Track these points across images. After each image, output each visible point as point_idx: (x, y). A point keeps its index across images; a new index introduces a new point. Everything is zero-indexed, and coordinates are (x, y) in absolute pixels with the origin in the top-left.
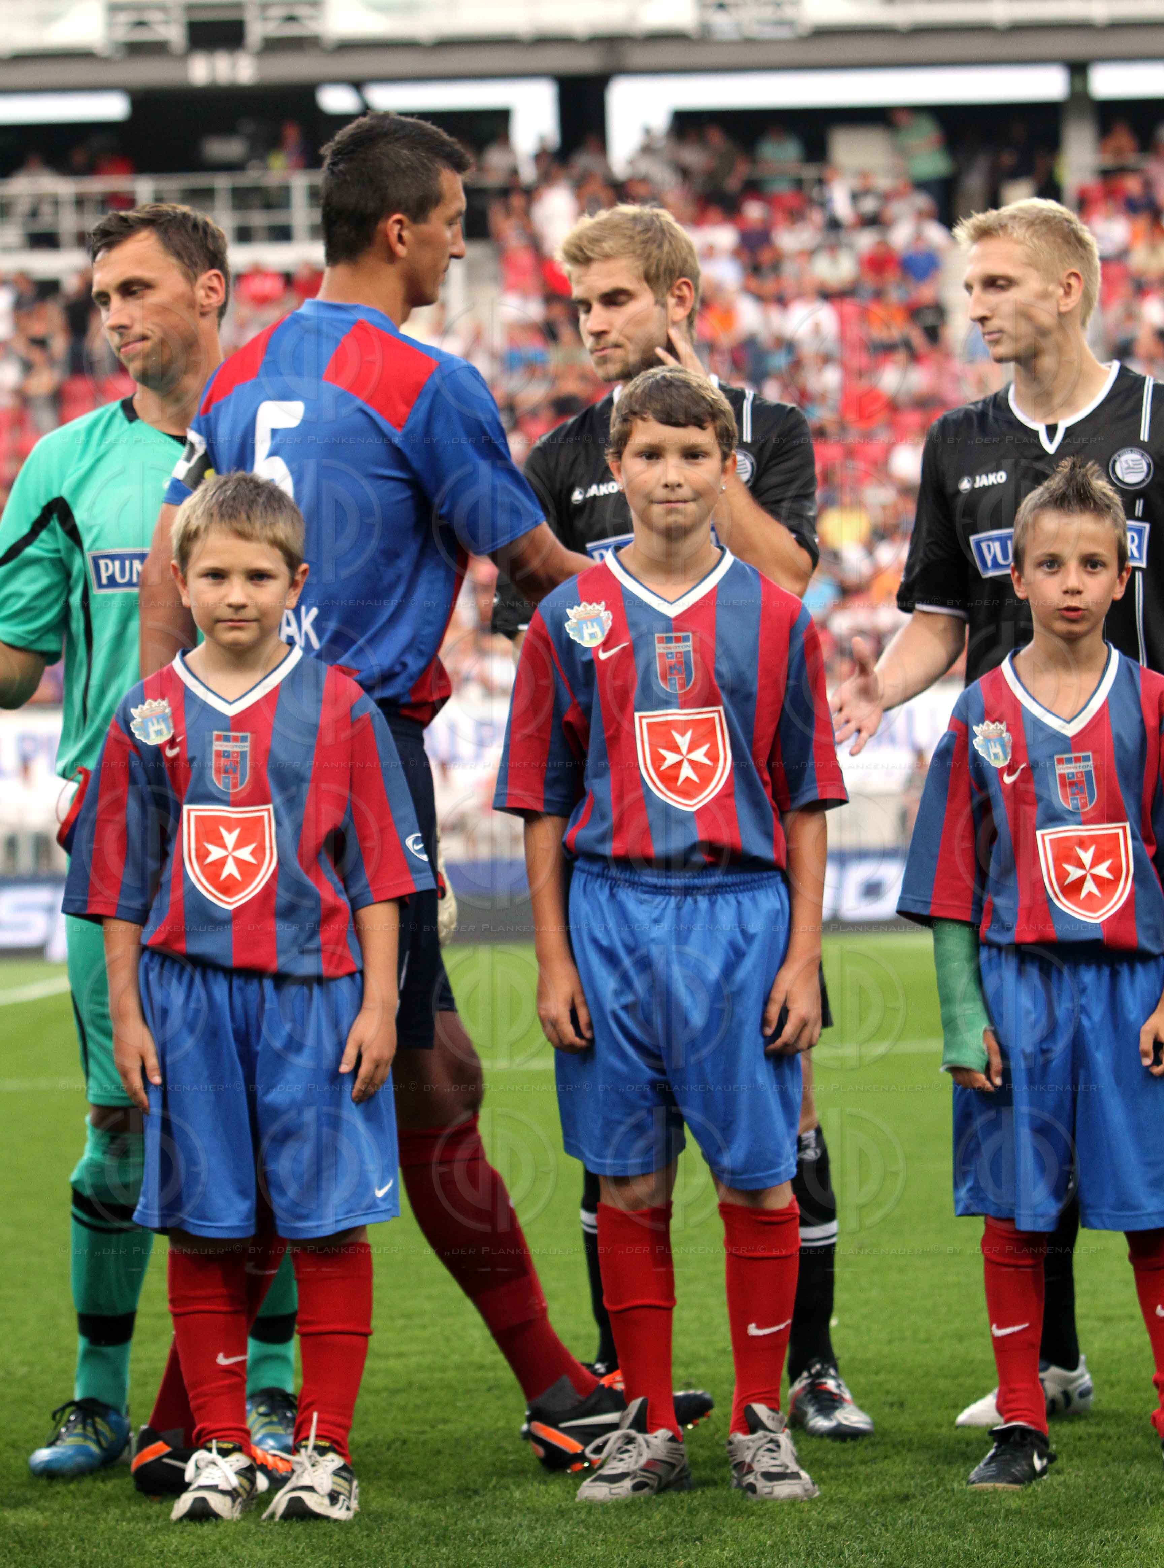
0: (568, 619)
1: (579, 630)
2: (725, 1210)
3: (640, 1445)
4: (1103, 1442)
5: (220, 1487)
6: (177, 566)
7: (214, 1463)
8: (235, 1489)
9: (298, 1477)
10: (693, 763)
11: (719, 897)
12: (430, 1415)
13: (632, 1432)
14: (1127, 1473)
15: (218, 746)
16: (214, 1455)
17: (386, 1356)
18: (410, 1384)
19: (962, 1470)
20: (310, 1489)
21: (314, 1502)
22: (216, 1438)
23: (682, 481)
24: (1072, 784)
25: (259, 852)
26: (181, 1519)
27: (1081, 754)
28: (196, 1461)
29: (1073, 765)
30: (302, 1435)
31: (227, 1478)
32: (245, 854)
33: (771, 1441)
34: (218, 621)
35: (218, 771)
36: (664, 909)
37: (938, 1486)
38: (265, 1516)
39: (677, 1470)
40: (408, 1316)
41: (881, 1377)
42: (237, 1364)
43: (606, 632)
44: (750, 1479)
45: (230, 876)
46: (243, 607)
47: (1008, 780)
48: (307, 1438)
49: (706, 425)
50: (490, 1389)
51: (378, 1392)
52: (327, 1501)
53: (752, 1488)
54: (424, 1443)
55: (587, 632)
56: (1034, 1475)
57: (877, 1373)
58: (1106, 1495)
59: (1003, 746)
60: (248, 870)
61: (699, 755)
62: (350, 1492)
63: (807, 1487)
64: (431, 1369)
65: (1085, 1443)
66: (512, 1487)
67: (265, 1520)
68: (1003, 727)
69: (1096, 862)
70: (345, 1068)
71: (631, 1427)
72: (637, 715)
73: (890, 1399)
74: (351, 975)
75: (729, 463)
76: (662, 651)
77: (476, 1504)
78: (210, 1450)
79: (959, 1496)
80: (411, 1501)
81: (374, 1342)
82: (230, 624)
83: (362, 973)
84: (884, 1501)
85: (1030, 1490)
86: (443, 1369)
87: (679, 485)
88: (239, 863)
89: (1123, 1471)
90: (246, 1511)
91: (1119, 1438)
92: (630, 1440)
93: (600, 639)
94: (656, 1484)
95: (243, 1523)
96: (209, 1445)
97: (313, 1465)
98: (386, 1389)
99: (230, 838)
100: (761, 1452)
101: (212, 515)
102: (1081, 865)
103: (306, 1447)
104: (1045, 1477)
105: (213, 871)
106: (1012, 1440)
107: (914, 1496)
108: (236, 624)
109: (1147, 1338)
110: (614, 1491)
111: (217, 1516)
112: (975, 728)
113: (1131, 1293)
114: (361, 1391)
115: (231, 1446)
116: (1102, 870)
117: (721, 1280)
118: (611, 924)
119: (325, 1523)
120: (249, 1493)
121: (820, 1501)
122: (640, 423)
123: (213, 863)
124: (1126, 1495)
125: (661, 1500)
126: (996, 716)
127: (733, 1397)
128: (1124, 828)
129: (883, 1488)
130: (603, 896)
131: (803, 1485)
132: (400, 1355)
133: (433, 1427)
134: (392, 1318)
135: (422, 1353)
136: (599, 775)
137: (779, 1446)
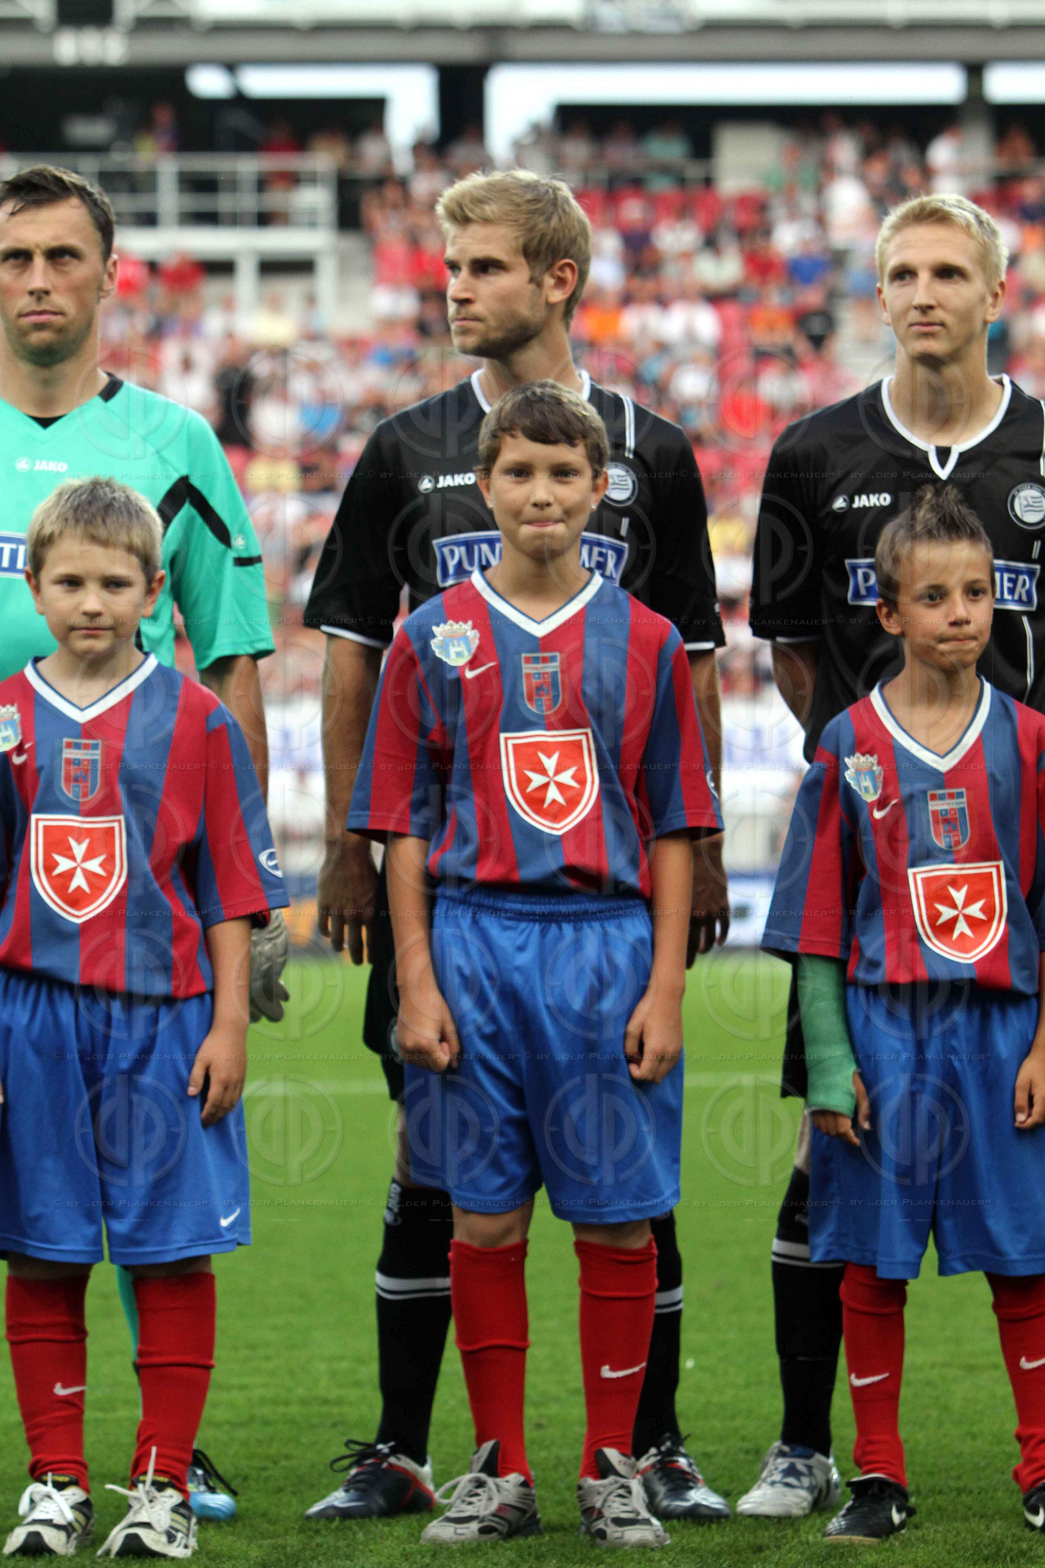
0: (434, 636)
1: (444, 647)
2: (581, 1248)
3: (490, 1489)
4: (964, 1497)
5: (55, 1522)
6: (31, 572)
7: (49, 1497)
8: (70, 1524)
9: (136, 1513)
10: (560, 786)
11: (585, 925)
12: (272, 1451)
13: (483, 1476)
14: (988, 1528)
15: (68, 754)
16: (49, 1489)
17: (229, 1388)
18: (252, 1419)
19: (818, 1521)
20: (147, 1525)
21: (150, 1539)
22: (52, 1471)
23: (551, 500)
24: (946, 821)
25: (108, 864)
26: (13, 1554)
27: (955, 791)
28: (32, 1494)
29: (947, 801)
30: (141, 1469)
31: (61, 1512)
32: (94, 866)
33: (623, 1486)
34: (72, 629)
35: (68, 780)
36: (528, 936)
37: (793, 1538)
38: (99, 1552)
39: (528, 1515)
40: (252, 1347)
41: (738, 1422)
42: (75, 1395)
43: (473, 650)
44: (600, 1525)
45: (79, 888)
46: (98, 614)
47: (878, 815)
48: (145, 1473)
49: (577, 441)
50: (334, 1425)
51: (218, 1425)
52: (164, 1539)
53: (602, 1534)
54: (267, 1479)
55: (453, 650)
56: (891, 1529)
57: (733, 1418)
58: (965, 1552)
59: (874, 780)
60: (97, 883)
61: (566, 777)
62: (188, 1529)
63: (658, 1533)
64: (275, 1402)
65: (944, 1497)
66: (355, 1528)
67: (100, 1557)
68: (873, 760)
69: (969, 901)
70: (192, 1090)
71: (482, 1471)
72: (502, 736)
73: (747, 1445)
74: (200, 996)
75: (600, 481)
76: (529, 671)
77: (317, 1545)
78: (45, 1483)
79: (814, 1549)
80: (250, 1539)
81: (215, 1375)
82: (85, 632)
83: (212, 993)
84: (736, 1552)
85: (887, 1545)
86: (287, 1403)
87: (548, 505)
88: (88, 875)
89: (982, 1527)
90: (81, 1548)
91: (979, 1493)
92: (480, 1484)
93: (467, 657)
94: (505, 1530)
95: (78, 1559)
96: (44, 1478)
97: (151, 1501)
98: (228, 1422)
99: (79, 849)
100: (611, 1498)
101: (66, 520)
102: (954, 906)
103: (144, 1482)
104: (903, 1531)
105: (61, 883)
106: (870, 1492)
107: (768, 1548)
108: (92, 632)
109: (1009, 1389)
110: (459, 1531)
111: (51, 1551)
112: (846, 760)
113: (993, 1342)
114: (202, 1423)
115: (65, 1479)
116: (975, 910)
117: (575, 1317)
118: (474, 951)
119: (162, 1562)
120: (84, 1528)
121: (671, 1550)
122: (509, 439)
123: (60, 875)
124: (986, 1552)
125: (506, 1545)
126: (867, 747)
127: (583, 1439)
128: (998, 867)
129: (736, 1539)
130: (466, 922)
131: (655, 1531)
132: (242, 1387)
133: (275, 1463)
134: (236, 1349)
135: (265, 1386)
136: (462, 797)
137: (630, 1492)
